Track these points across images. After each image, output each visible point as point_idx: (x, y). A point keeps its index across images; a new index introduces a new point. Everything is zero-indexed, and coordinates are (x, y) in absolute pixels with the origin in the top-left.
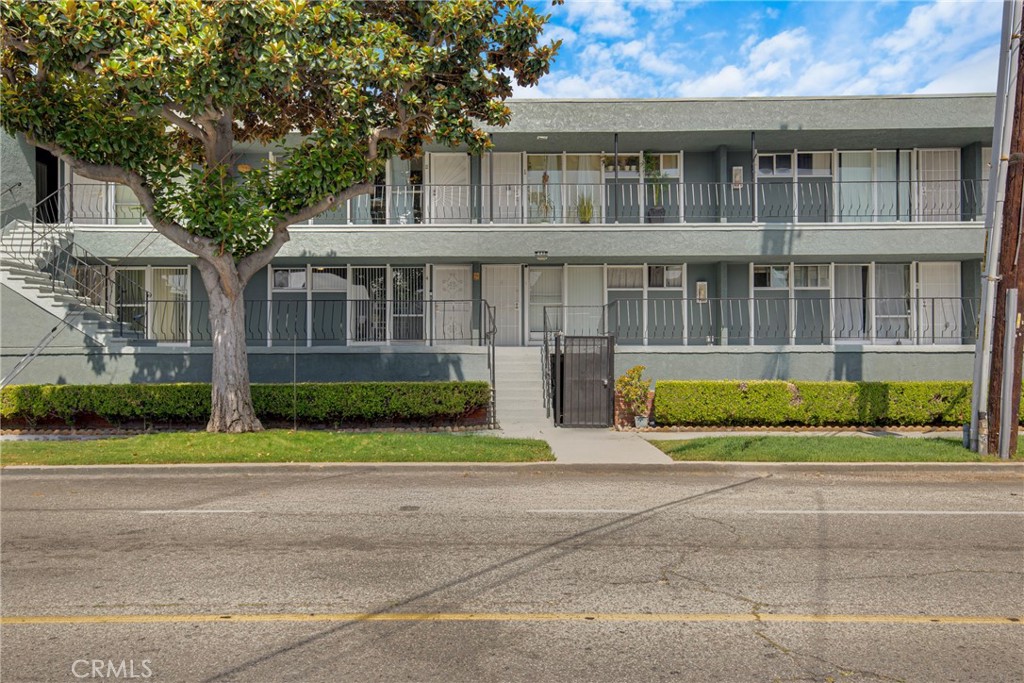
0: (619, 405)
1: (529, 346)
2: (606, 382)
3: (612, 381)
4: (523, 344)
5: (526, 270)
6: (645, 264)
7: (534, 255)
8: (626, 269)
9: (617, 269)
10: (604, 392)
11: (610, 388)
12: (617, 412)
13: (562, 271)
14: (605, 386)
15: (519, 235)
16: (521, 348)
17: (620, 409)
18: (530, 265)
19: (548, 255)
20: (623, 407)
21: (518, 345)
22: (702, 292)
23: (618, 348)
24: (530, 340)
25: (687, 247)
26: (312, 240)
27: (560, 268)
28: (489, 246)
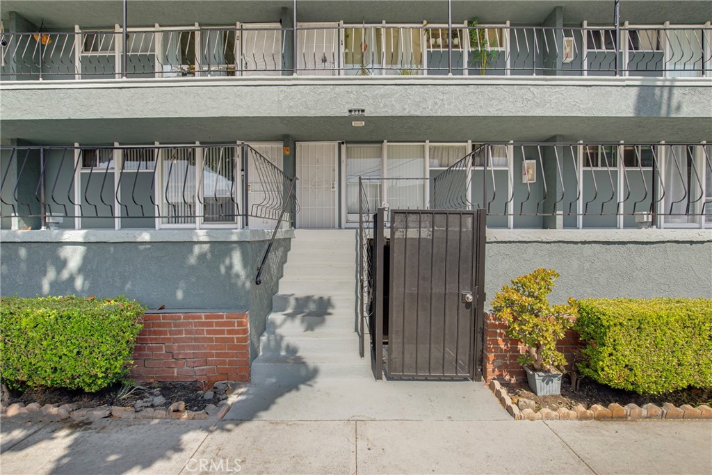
0: (496, 342)
1: (346, 228)
2: (470, 298)
3: (481, 296)
4: (340, 227)
5: (344, 147)
6: (470, 141)
7: (347, 114)
8: (448, 148)
9: (439, 147)
10: (465, 314)
11: (476, 309)
12: (491, 356)
13: (381, 149)
14: (468, 305)
15: (329, 89)
16: (337, 232)
17: (497, 348)
18: (348, 142)
19: (366, 114)
20: (502, 346)
21: (334, 228)
22: (531, 171)
23: (492, 234)
24: (348, 221)
25: (538, 105)
26: (76, 99)
27: (379, 145)
28: (291, 104)
